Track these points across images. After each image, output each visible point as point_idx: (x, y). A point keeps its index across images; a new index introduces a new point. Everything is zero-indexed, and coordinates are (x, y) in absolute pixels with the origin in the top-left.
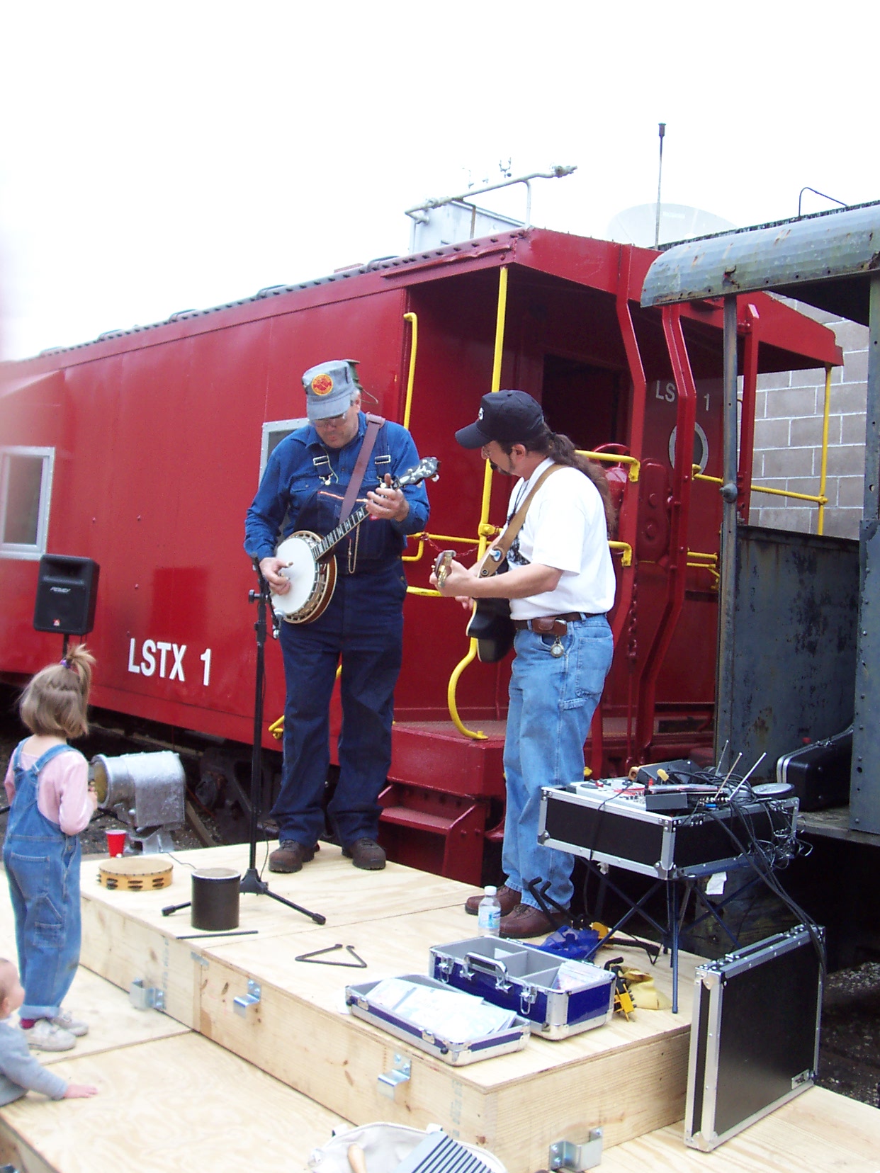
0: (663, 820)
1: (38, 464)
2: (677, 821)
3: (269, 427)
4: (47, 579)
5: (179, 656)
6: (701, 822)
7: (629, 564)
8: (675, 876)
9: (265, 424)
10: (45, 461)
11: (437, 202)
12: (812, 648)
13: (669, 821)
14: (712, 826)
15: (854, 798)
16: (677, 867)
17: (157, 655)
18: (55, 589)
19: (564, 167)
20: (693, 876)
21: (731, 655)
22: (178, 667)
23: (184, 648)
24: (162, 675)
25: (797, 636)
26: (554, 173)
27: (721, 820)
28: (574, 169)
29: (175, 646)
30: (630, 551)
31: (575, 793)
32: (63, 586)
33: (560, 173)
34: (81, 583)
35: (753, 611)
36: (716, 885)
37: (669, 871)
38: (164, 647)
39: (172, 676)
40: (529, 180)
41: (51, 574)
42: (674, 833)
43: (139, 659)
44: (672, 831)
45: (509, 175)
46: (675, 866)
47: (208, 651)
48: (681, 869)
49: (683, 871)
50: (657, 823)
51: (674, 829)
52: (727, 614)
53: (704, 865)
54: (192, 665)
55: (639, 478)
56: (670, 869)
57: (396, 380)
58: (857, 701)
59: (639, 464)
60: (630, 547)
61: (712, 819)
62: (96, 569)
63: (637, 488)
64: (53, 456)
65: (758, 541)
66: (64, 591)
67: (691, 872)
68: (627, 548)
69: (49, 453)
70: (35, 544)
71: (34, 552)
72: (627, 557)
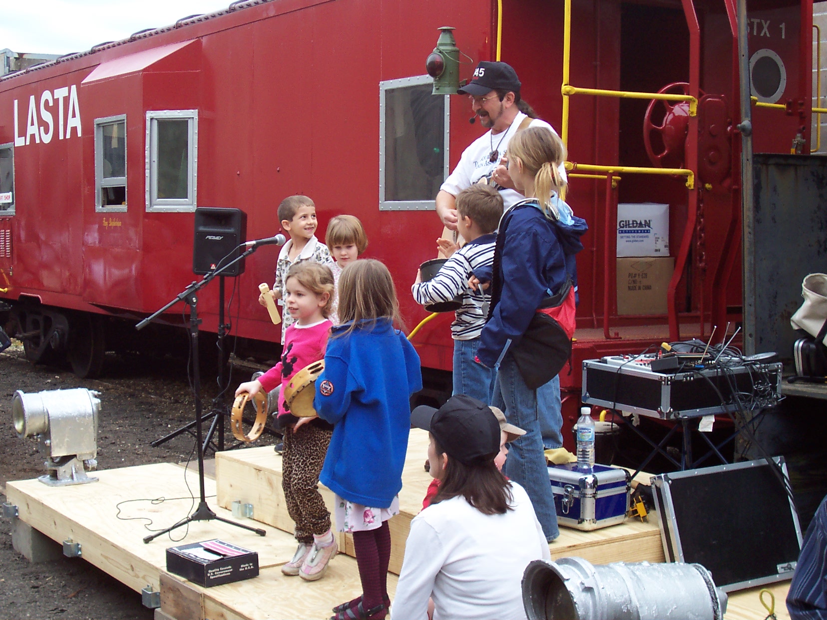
0: (661, 377)
1: (182, 124)
2: (671, 377)
3: (386, 85)
4: (202, 229)
6: (692, 378)
7: (692, 187)
8: (672, 417)
9: (381, 83)
10: (190, 122)
13: (665, 377)
14: (702, 381)
16: (674, 410)
18: (210, 237)
20: (687, 417)
21: (753, 259)
25: (819, 241)
27: (709, 378)
30: (693, 176)
31: (606, 363)
32: (216, 234)
34: (232, 230)
35: (775, 222)
36: (707, 425)
37: (666, 413)
41: (205, 225)
42: (670, 386)
44: (668, 384)
46: (672, 410)
48: (677, 412)
49: (679, 414)
50: (657, 379)
51: (669, 383)
52: (749, 227)
53: (698, 410)
55: (697, 113)
56: (668, 411)
57: (487, 42)
59: (697, 101)
60: (693, 173)
61: (701, 377)
62: (244, 217)
63: (696, 122)
64: (196, 117)
65: (777, 165)
66: (217, 238)
67: (685, 414)
68: (689, 174)
69: (191, 114)
70: (187, 198)
71: (187, 205)
72: (691, 182)
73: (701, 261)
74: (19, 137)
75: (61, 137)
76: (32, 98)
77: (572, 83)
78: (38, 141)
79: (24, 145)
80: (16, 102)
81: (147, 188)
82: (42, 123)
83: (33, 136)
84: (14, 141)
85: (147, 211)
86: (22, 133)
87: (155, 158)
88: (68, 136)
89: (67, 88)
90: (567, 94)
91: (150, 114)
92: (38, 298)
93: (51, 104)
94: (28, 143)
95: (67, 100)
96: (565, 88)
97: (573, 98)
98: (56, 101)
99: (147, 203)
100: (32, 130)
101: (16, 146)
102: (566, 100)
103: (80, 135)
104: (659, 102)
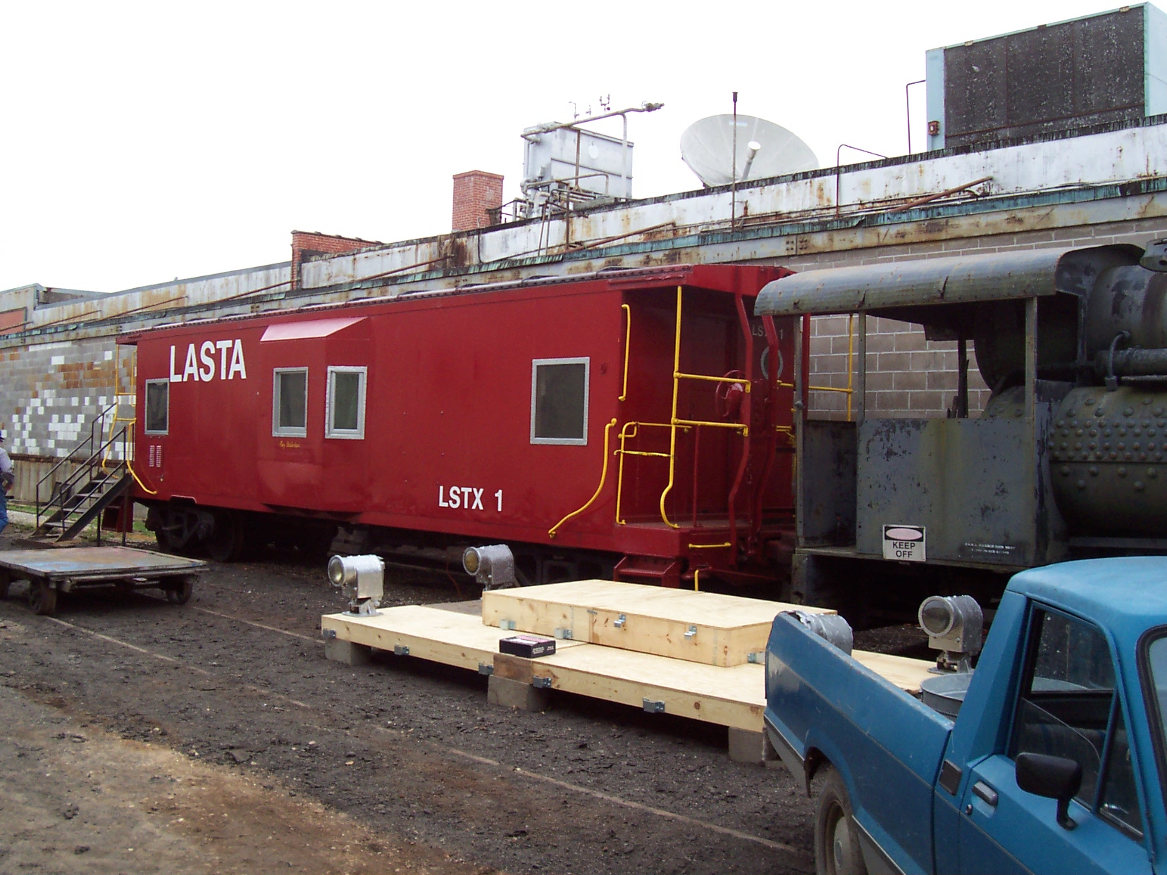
1: (355, 377)
3: (536, 362)
5: (478, 495)
7: (747, 435)
9: (534, 360)
10: (361, 375)
11: (548, 129)
12: (840, 475)
15: (859, 539)
17: (462, 496)
19: (653, 103)
22: (478, 501)
23: (481, 490)
24: (466, 506)
25: (834, 469)
26: (645, 107)
28: (662, 105)
29: (475, 490)
30: (748, 429)
33: (650, 108)
38: (467, 490)
39: (474, 507)
40: (626, 114)
43: (447, 498)
45: (609, 109)
47: (500, 491)
54: (489, 500)
55: (750, 391)
57: (618, 341)
58: (858, 497)
59: (751, 384)
60: (747, 427)
63: (750, 395)
64: (366, 372)
65: (813, 426)
68: (744, 428)
69: (363, 370)
70: (356, 428)
71: (357, 434)
72: (746, 432)
73: (749, 480)
74: (175, 374)
75: (223, 377)
76: (192, 347)
77: (679, 371)
78: (196, 379)
79: (181, 380)
80: (173, 348)
81: (327, 421)
82: (201, 364)
83: (191, 376)
84: (169, 377)
85: (326, 437)
86: (180, 370)
87: (333, 400)
88: (231, 377)
89: (231, 341)
90: (677, 378)
91: (330, 368)
92: (192, 499)
93: (213, 351)
94: (185, 380)
95: (230, 351)
96: (676, 374)
97: (680, 380)
98: (219, 351)
99: (326, 432)
100: (188, 370)
101: (171, 381)
102: (676, 381)
103: (244, 376)
104: (724, 382)
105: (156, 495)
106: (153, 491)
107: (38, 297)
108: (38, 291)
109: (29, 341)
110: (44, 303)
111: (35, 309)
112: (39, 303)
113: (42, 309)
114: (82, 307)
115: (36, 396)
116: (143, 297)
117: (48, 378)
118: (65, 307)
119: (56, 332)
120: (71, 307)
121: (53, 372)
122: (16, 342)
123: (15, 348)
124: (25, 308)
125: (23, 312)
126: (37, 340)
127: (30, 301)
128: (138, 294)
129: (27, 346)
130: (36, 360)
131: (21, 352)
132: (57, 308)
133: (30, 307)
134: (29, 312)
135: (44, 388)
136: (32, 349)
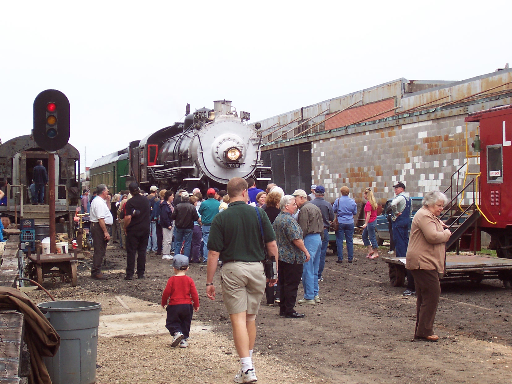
74: (506, 140)
80: (504, 123)
84: (502, 142)
101: (504, 146)
105: (496, 225)
106: (494, 222)
107: (404, 88)
108: (404, 83)
109: (401, 122)
110: (409, 92)
111: (402, 97)
112: (405, 92)
113: (407, 97)
114: (437, 94)
115: (408, 161)
116: (482, 83)
117: (416, 148)
118: (425, 95)
119: (421, 114)
120: (429, 94)
121: (419, 143)
122: (392, 123)
123: (392, 127)
124: (395, 97)
125: (394, 100)
126: (407, 121)
127: (398, 92)
128: (478, 82)
129: (400, 126)
130: (407, 135)
131: (396, 130)
132: (418, 96)
133: (399, 96)
134: (398, 100)
135: (413, 156)
136: (404, 127)
